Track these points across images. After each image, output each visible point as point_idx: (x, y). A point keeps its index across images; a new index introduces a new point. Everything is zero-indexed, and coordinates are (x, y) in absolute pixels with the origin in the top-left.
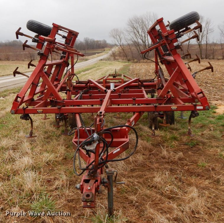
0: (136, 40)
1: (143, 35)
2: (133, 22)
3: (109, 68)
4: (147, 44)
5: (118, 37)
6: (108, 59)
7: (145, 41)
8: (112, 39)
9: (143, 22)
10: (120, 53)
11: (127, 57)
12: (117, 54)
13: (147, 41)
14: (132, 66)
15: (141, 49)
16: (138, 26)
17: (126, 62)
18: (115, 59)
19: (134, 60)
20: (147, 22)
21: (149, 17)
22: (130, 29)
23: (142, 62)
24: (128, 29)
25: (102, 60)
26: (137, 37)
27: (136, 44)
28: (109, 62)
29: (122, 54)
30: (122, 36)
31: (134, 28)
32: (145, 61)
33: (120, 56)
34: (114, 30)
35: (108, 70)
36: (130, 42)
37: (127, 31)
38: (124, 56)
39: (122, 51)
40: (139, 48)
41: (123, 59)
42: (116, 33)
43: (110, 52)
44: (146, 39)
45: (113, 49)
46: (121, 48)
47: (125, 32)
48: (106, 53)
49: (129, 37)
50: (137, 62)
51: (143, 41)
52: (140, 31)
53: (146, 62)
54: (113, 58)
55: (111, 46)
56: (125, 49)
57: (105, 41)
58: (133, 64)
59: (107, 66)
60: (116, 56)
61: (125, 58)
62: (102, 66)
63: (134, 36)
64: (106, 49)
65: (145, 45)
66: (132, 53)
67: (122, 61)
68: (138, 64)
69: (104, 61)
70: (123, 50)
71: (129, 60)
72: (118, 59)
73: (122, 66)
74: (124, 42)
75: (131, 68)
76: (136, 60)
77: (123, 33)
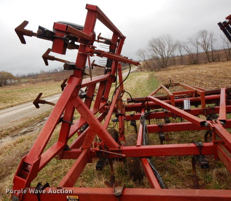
0: (156, 55)
1: (161, 51)
2: (152, 43)
3: (139, 77)
4: (164, 57)
5: (142, 55)
6: (137, 71)
7: (163, 55)
8: (138, 56)
9: (159, 42)
13: (164, 55)
15: (160, 61)
16: (156, 45)
17: (150, 72)
18: (142, 71)
19: (155, 69)
20: (163, 41)
21: (164, 37)
22: (150, 48)
23: (162, 70)
24: (149, 48)
26: (156, 52)
27: (157, 59)
28: (137, 73)
29: (146, 67)
30: (145, 53)
31: (153, 46)
32: (164, 69)
33: (145, 68)
34: (139, 50)
35: (140, 79)
36: (151, 58)
37: (149, 50)
38: (148, 68)
40: (159, 60)
41: (148, 70)
42: (140, 53)
44: (164, 53)
46: (145, 62)
47: (146, 50)
48: (133, 67)
49: (150, 54)
50: (158, 71)
51: (161, 55)
52: (158, 48)
53: (165, 70)
54: (140, 70)
58: (156, 72)
59: (137, 76)
60: (142, 68)
61: (149, 69)
62: (133, 77)
63: (154, 52)
65: (163, 58)
66: (154, 65)
67: (147, 71)
68: (160, 72)
69: (134, 73)
70: (147, 63)
71: (152, 70)
72: (144, 71)
73: (148, 75)
74: (147, 58)
76: (157, 70)
77: (145, 52)
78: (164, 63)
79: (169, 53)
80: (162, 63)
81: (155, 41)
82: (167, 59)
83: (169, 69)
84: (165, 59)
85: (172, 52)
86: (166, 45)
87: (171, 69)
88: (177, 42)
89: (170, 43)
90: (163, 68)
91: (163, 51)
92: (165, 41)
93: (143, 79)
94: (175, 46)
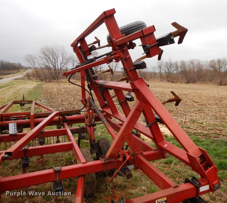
0: (48, 64)
1: (54, 61)
2: (45, 51)
3: (23, 86)
4: (57, 68)
5: (32, 61)
6: (23, 79)
7: (55, 66)
8: (27, 62)
9: (53, 51)
10: (34, 74)
11: (40, 77)
12: (31, 74)
13: (57, 66)
14: (45, 85)
15: (52, 72)
16: (49, 54)
17: (39, 82)
18: (30, 79)
19: (46, 80)
20: (56, 52)
21: (58, 48)
22: (42, 55)
23: (53, 82)
24: (41, 56)
25: (16, 79)
26: (49, 62)
27: (48, 68)
28: (23, 81)
29: (35, 75)
30: (35, 60)
31: (45, 55)
32: (55, 81)
33: (34, 77)
34: (28, 55)
35: (22, 88)
36: (43, 66)
37: (40, 57)
38: (37, 77)
39: (35, 72)
40: (51, 71)
41: (37, 79)
42: (30, 58)
43: (25, 73)
44: (56, 64)
45: (27, 71)
46: (34, 70)
47: (37, 57)
48: (21, 73)
49: (42, 62)
50: (48, 82)
51: (53, 66)
52: (51, 58)
53: (57, 82)
54: (27, 78)
55: (26, 69)
56: (38, 71)
57: (20, 65)
58: (46, 83)
59: (21, 85)
60: (30, 76)
61: (38, 78)
62: (16, 84)
63: (46, 61)
64: (20, 70)
65: (56, 69)
66: (45, 75)
67: (36, 80)
68: (49, 84)
69: (19, 80)
70: (37, 72)
71: (42, 80)
72: (32, 79)
73: (36, 85)
74: (37, 66)
75: (44, 86)
76: (48, 80)
77: (36, 58)
78: (55, 74)
79: (62, 65)
80: (54, 74)
81: (48, 50)
82: (59, 71)
83: (61, 82)
84: (57, 71)
85: (66, 65)
86: (59, 57)
87: (63, 82)
88: (71, 56)
89: (64, 55)
90: (54, 79)
91: (56, 62)
92: (59, 52)
93: (25, 89)
94: (69, 59)
